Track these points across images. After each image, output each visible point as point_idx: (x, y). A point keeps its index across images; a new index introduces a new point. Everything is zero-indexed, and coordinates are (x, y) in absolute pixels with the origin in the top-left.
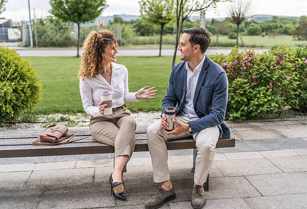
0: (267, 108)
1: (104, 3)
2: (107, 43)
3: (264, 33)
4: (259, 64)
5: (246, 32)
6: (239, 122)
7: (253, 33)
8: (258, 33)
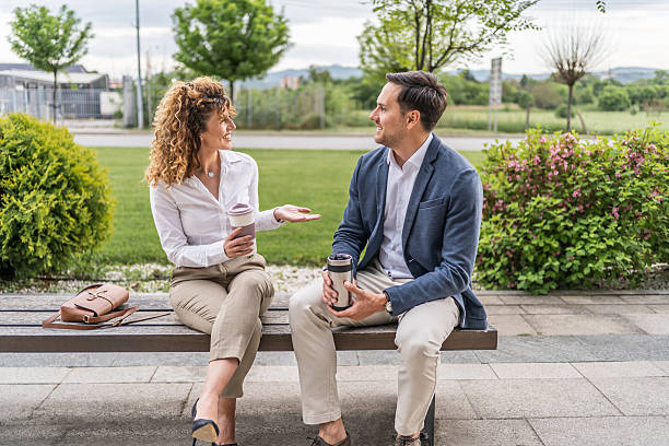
0: (606, 265)
1: (284, 39)
2: (210, 110)
3: (636, 107)
4: (588, 165)
5: (596, 103)
6: (540, 294)
7: (610, 106)
8: (622, 105)
